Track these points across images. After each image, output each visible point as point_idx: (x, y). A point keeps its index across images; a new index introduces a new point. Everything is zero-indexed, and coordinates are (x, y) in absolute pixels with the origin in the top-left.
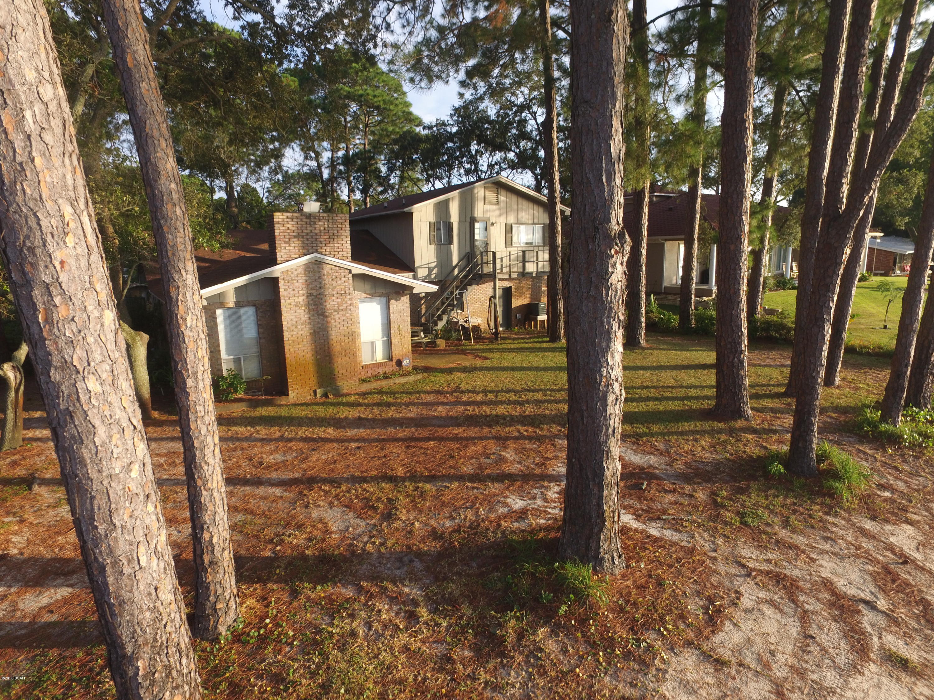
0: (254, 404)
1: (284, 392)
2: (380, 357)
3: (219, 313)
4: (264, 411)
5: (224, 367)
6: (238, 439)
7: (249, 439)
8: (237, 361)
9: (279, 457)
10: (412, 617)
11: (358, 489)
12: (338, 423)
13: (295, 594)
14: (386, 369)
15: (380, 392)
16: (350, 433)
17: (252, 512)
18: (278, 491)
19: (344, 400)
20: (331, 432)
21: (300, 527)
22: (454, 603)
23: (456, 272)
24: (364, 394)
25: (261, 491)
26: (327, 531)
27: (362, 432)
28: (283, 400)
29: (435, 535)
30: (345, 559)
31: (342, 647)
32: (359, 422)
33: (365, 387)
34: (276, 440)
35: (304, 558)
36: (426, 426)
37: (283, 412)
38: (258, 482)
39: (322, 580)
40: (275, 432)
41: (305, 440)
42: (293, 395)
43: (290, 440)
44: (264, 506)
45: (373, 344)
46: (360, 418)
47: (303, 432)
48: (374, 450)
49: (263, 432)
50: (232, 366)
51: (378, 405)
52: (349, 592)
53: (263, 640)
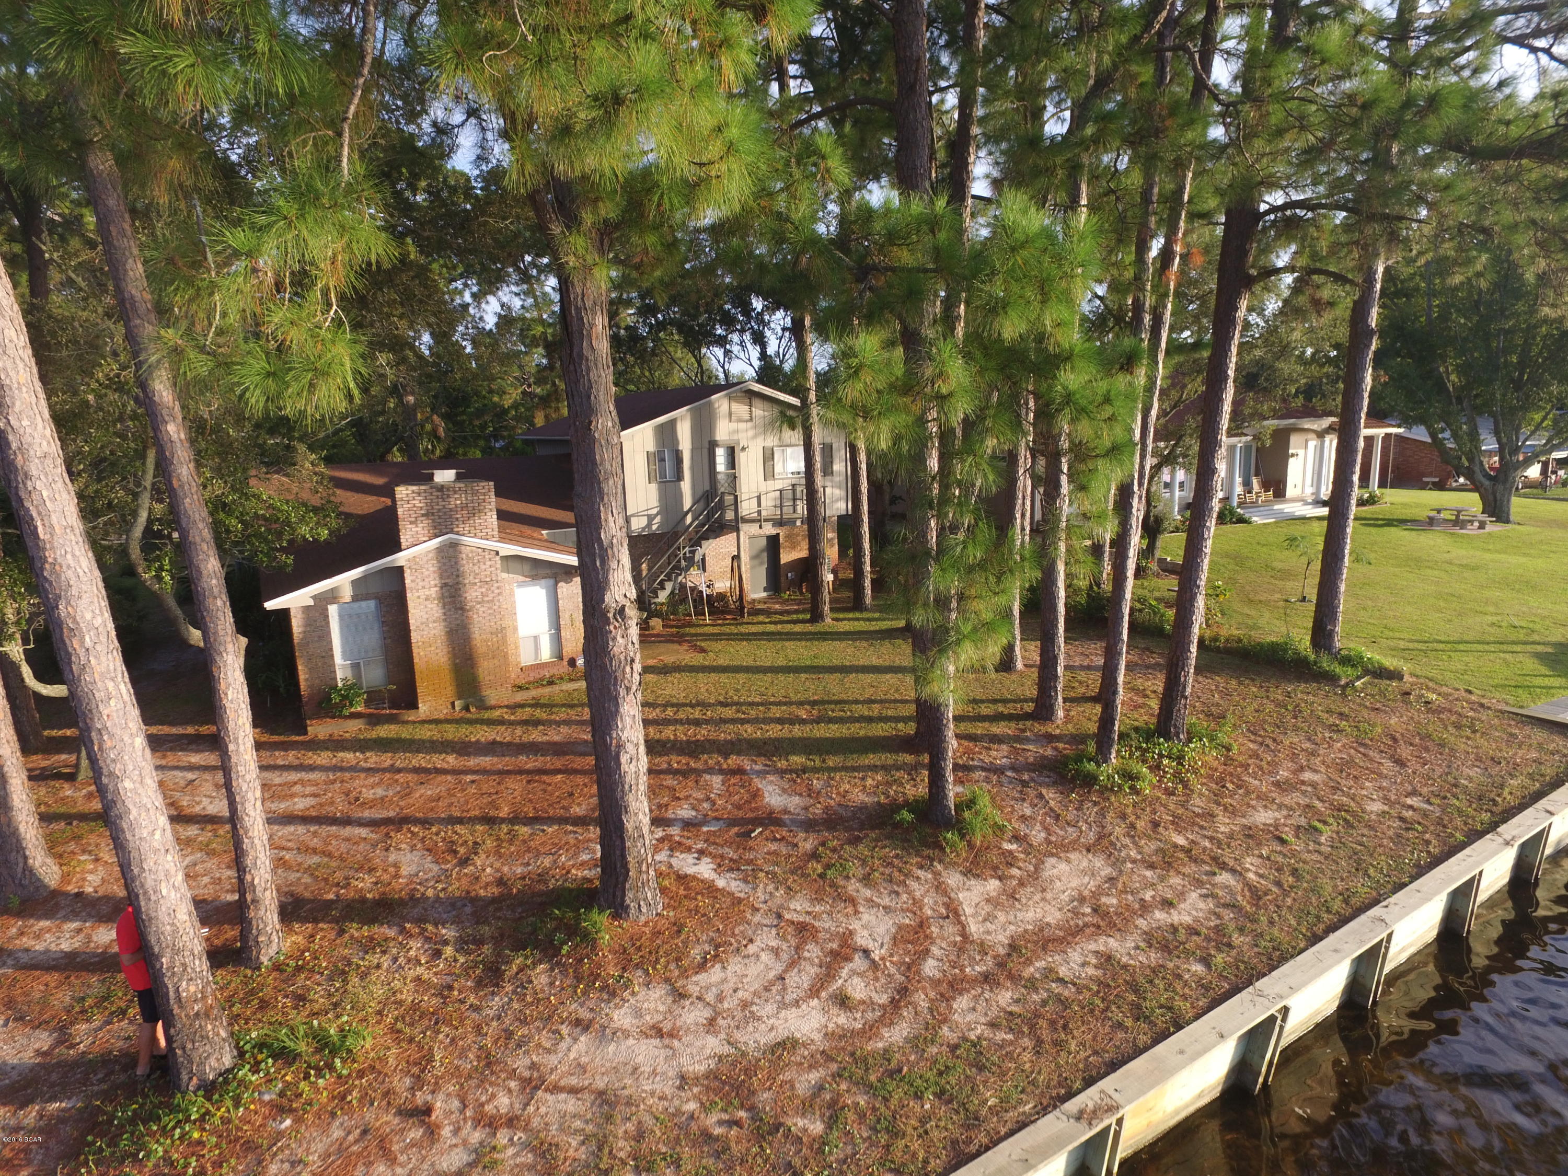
0: (374, 720)
1: (414, 705)
2: (546, 654)
3: (333, 610)
4: (385, 731)
5: (339, 675)
6: (342, 769)
7: (352, 769)
8: (356, 667)
9: (380, 792)
10: (437, 954)
11: (448, 832)
12: (464, 748)
13: (341, 932)
14: (555, 671)
15: (536, 705)
16: (473, 762)
17: (330, 855)
18: (363, 832)
19: (486, 715)
20: (451, 760)
21: (371, 870)
22: (480, 942)
23: (689, 519)
24: (514, 707)
25: (348, 831)
26: (397, 876)
27: (485, 761)
28: (411, 716)
29: (500, 882)
30: (402, 902)
31: (363, 976)
32: (492, 748)
33: (520, 697)
34: (384, 770)
35: (363, 900)
36: (565, 754)
37: (405, 733)
38: (346, 821)
39: (371, 921)
40: (386, 760)
41: (417, 770)
42: (424, 708)
43: (399, 771)
44: (344, 847)
45: (536, 638)
46: (494, 742)
47: (419, 760)
48: (488, 785)
49: (373, 759)
50: (349, 674)
51: (525, 723)
52: (391, 932)
53: (299, 969)
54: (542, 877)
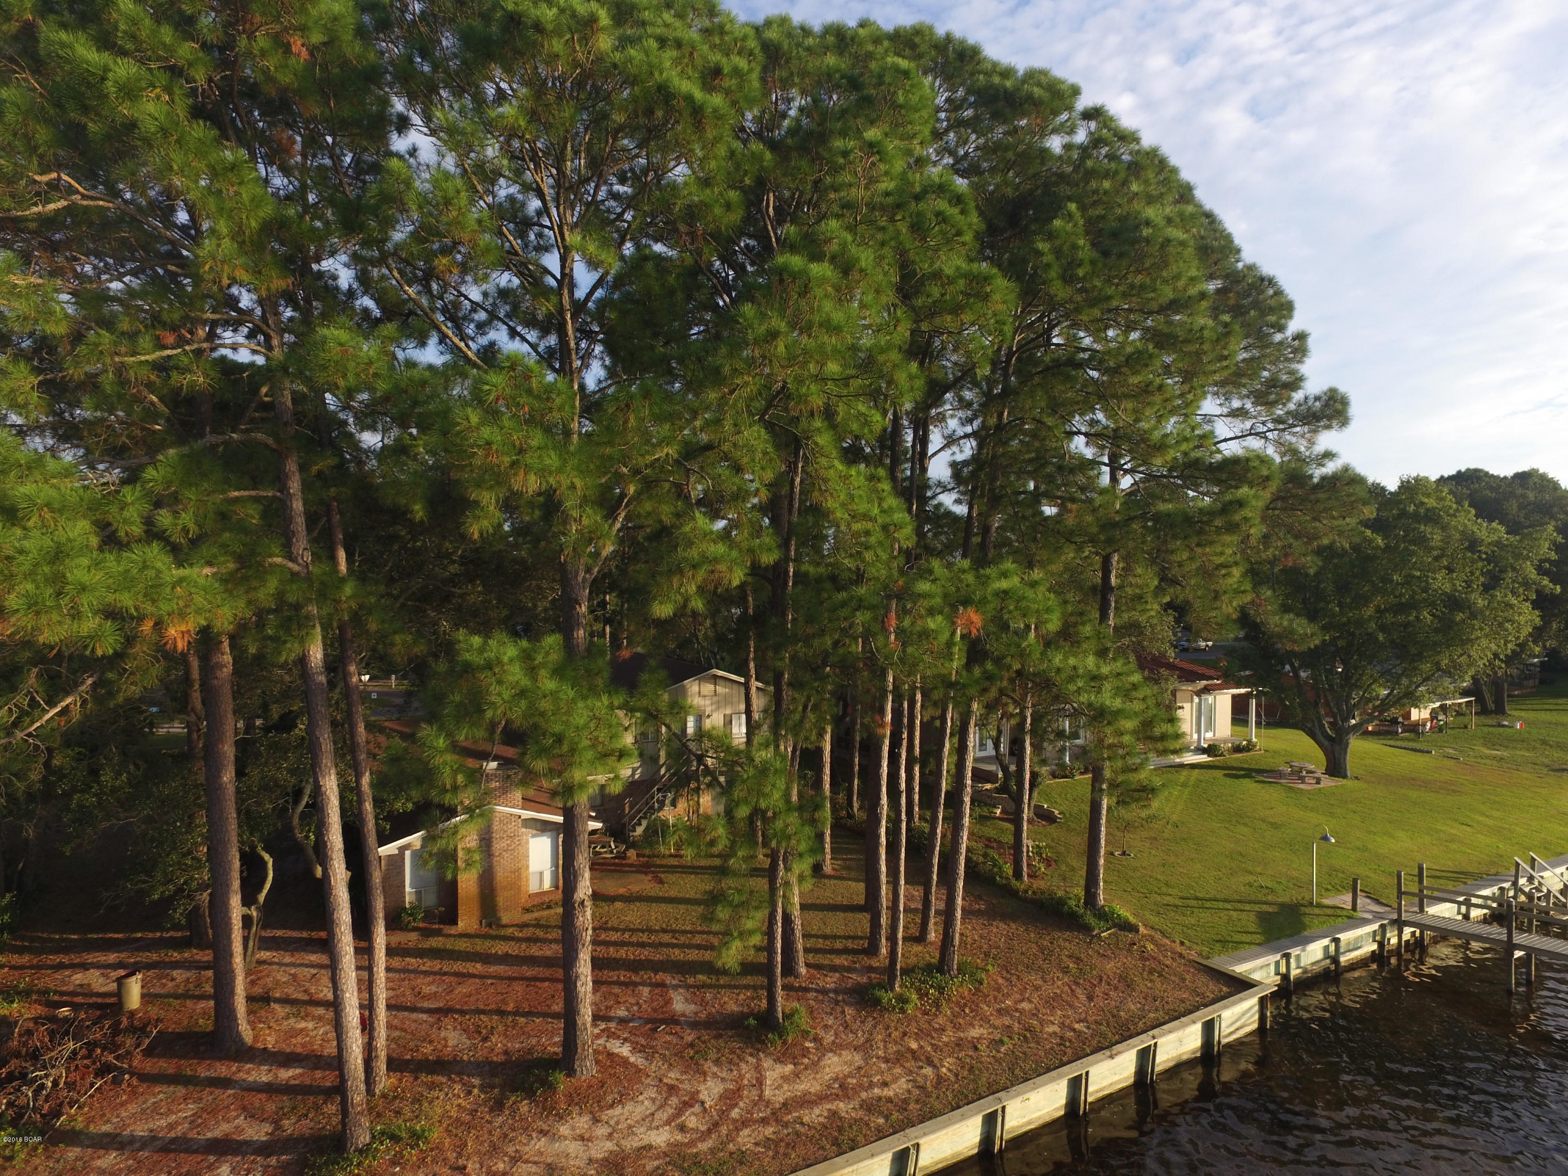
0: (427, 933)
1: (454, 922)
2: (547, 885)
3: (408, 853)
4: (435, 942)
5: (407, 899)
6: (409, 971)
7: (415, 971)
8: (418, 893)
9: (433, 988)
10: (470, 1093)
11: (476, 1019)
12: (487, 959)
13: (416, 1078)
14: (552, 897)
15: (538, 925)
16: (493, 969)
17: (405, 1031)
18: (424, 1016)
19: (503, 932)
20: (478, 967)
21: (431, 1042)
22: (493, 1087)
24: (522, 926)
25: (414, 1016)
26: (446, 1046)
27: (501, 969)
28: (453, 930)
29: (506, 1052)
30: (449, 1062)
31: (430, 1103)
32: (506, 959)
33: (527, 917)
34: (434, 973)
35: (427, 1060)
36: (552, 966)
37: (449, 944)
38: (413, 1009)
39: (432, 1072)
40: (436, 965)
41: (457, 974)
42: (463, 924)
43: (445, 974)
44: (413, 1026)
45: (541, 874)
46: (507, 955)
47: (458, 966)
48: (502, 987)
49: (428, 964)
50: (413, 898)
51: (528, 940)
52: (444, 1080)
53: (395, 1098)
54: (530, 1051)
